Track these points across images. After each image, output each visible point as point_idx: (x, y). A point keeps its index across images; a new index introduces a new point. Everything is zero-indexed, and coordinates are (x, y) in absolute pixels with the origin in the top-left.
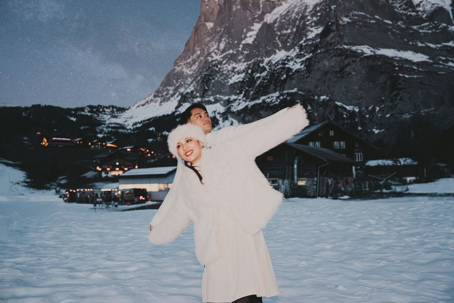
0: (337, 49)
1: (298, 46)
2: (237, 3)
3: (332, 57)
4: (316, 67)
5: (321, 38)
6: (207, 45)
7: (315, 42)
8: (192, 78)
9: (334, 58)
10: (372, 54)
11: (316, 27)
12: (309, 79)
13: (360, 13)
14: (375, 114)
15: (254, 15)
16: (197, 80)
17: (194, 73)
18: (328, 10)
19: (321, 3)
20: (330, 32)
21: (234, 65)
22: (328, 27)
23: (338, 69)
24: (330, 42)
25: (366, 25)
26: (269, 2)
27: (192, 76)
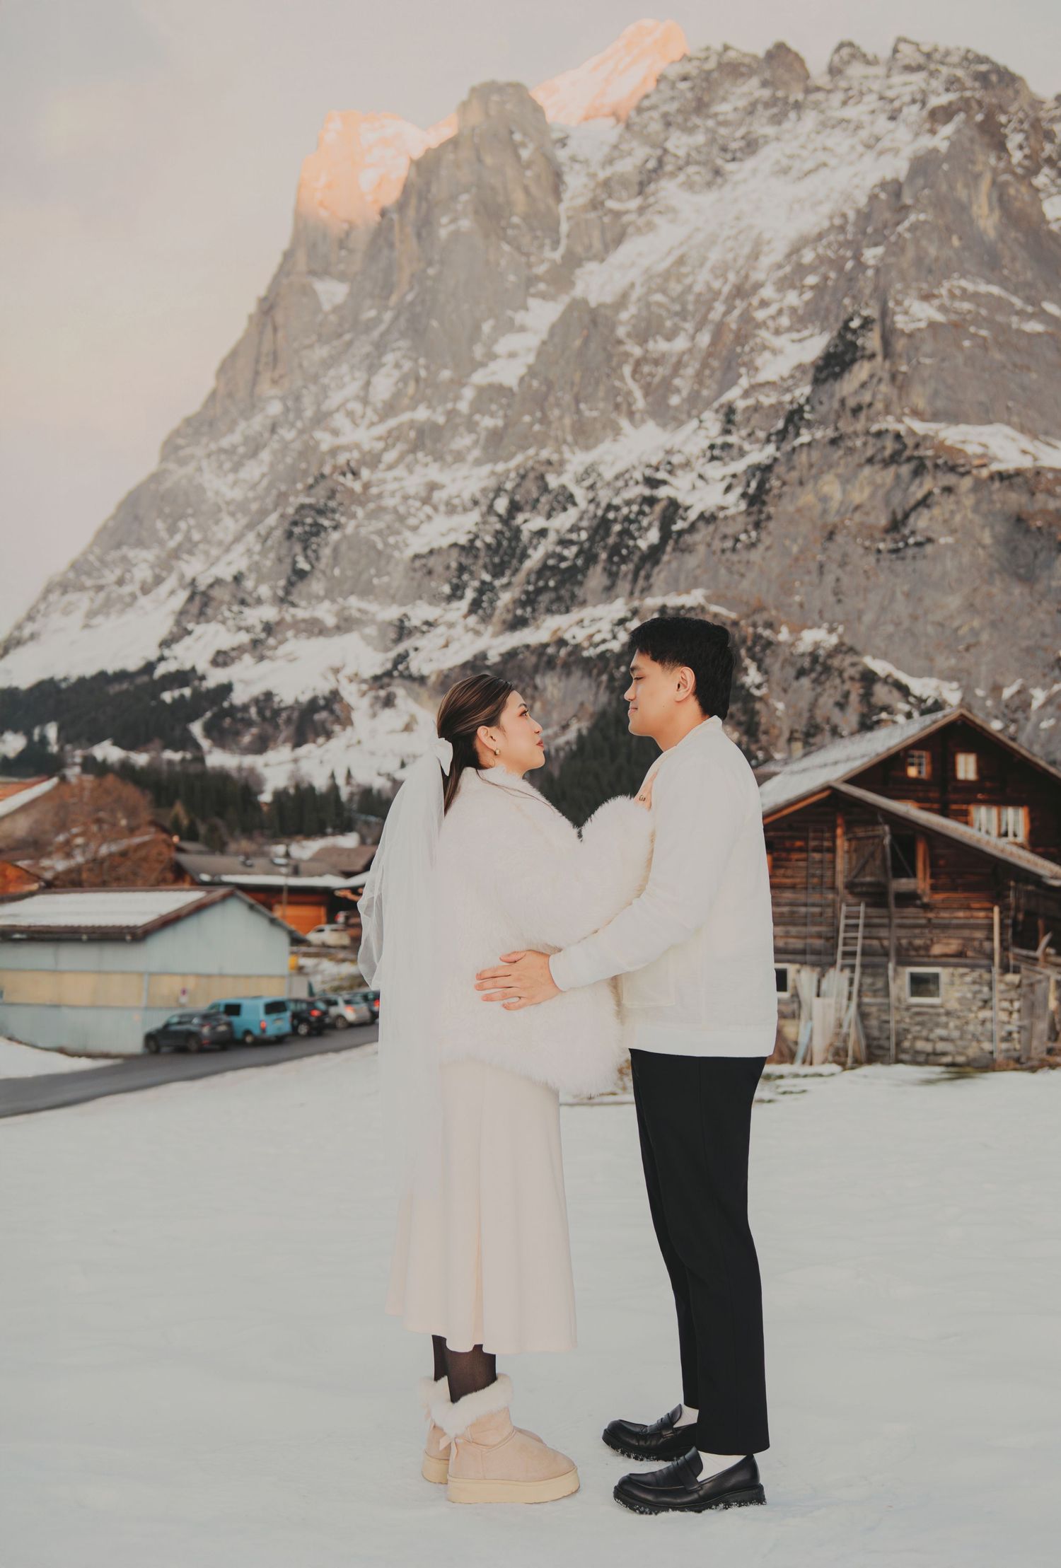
0: (879, 434)
1: (717, 411)
2: (459, 207)
3: (860, 466)
4: (788, 506)
5: (817, 382)
6: (315, 378)
7: (787, 398)
8: (239, 515)
9: (867, 471)
10: (1026, 463)
11: (795, 336)
12: (755, 555)
13: (983, 288)
14: (1027, 719)
15: (529, 266)
16: (262, 529)
17: (251, 494)
18: (849, 265)
19: (820, 236)
20: (853, 361)
21: (434, 472)
22: (849, 336)
23: (883, 521)
24: (851, 403)
25: (1005, 338)
26: (600, 213)
27: (240, 507)
